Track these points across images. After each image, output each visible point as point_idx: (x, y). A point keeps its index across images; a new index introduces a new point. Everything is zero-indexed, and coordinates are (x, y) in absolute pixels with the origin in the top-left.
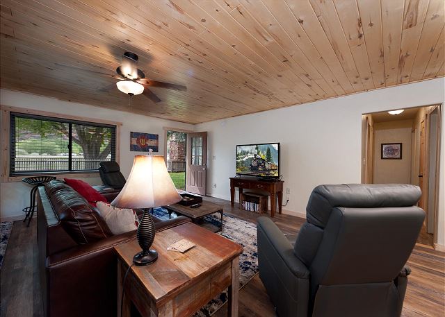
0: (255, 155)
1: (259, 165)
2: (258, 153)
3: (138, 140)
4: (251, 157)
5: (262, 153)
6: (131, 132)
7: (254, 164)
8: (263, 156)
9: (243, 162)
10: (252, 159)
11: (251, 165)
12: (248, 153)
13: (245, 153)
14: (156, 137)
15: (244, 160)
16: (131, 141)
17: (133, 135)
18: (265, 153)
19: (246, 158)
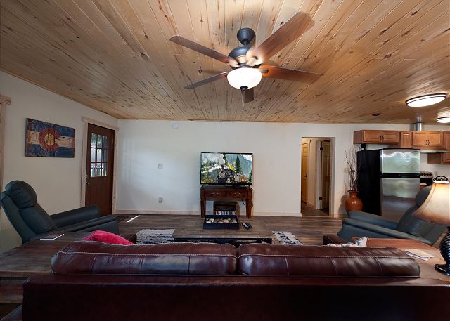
0: (223, 166)
1: (227, 177)
2: (226, 164)
3: (42, 136)
4: (218, 167)
5: (230, 163)
6: (30, 120)
7: (222, 176)
8: (231, 166)
9: (209, 174)
10: (219, 170)
11: (218, 177)
12: (214, 163)
13: (211, 164)
14: (70, 132)
15: (210, 171)
16: (27, 137)
17: (31, 124)
18: (234, 163)
19: (213, 169)
